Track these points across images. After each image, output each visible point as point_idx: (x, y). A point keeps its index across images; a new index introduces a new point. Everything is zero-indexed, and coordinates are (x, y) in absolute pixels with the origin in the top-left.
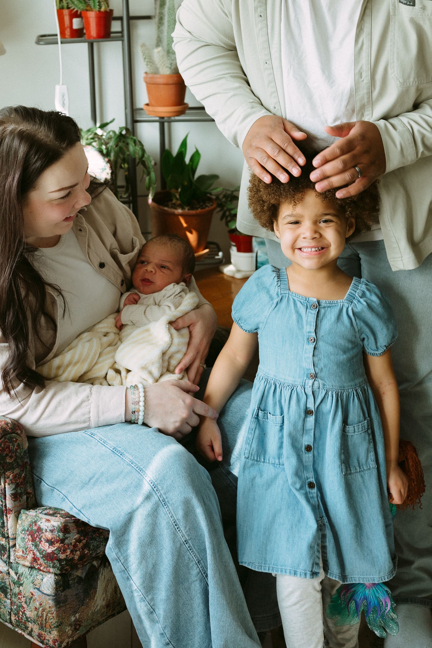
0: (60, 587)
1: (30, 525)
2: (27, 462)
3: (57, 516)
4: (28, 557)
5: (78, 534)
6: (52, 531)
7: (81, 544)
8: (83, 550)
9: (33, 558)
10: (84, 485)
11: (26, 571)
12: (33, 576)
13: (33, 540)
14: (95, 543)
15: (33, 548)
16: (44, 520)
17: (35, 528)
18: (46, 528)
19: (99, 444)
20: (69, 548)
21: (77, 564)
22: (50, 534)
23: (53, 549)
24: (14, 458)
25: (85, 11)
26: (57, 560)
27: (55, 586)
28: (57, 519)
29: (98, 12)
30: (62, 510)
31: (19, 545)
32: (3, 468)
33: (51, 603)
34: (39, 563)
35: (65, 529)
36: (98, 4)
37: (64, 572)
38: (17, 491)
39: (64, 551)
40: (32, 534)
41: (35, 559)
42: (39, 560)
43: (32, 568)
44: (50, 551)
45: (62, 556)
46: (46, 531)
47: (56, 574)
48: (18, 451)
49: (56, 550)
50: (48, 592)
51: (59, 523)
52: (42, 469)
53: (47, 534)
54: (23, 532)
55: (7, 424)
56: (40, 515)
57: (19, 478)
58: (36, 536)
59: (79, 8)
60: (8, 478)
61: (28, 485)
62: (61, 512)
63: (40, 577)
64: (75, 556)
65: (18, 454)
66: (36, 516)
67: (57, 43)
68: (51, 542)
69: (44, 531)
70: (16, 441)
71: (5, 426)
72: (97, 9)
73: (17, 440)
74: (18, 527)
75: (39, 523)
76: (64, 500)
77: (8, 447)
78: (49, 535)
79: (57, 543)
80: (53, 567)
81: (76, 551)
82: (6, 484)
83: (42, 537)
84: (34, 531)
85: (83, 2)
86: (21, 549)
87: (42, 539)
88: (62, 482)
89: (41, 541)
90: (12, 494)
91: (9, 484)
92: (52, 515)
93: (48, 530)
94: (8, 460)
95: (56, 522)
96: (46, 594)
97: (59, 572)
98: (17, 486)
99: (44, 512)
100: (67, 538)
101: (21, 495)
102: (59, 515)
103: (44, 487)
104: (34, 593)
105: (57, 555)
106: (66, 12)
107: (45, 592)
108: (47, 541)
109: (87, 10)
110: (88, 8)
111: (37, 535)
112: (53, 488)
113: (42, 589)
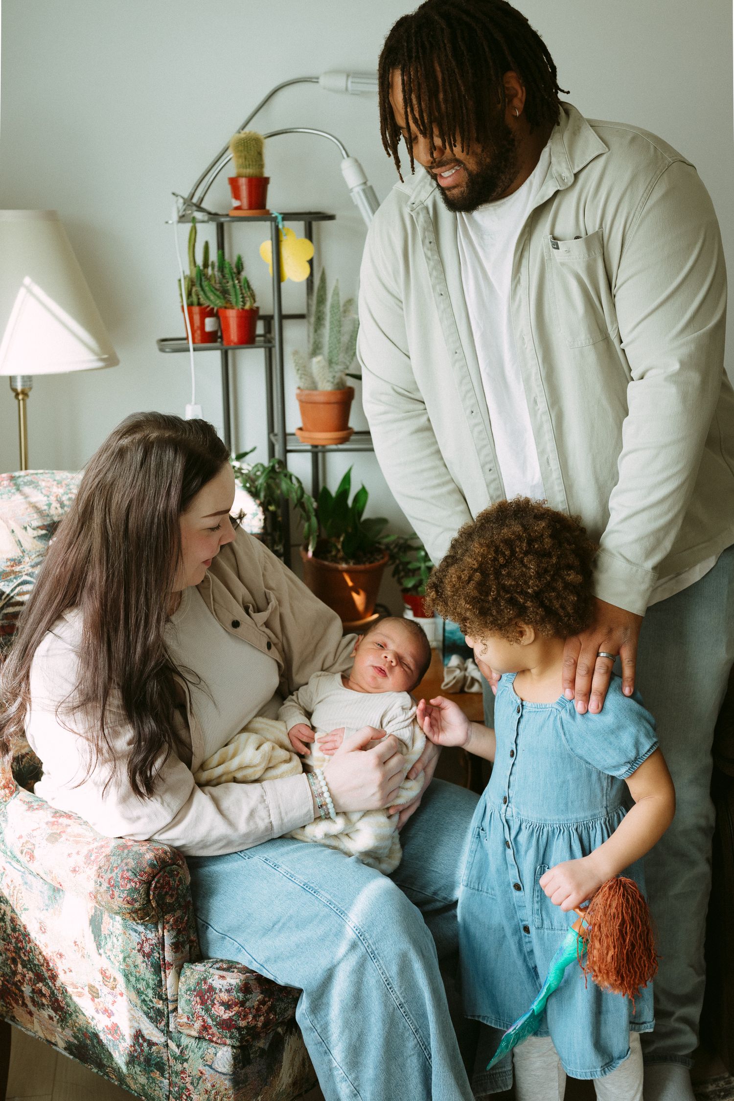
0: (239, 1063)
1: (198, 984)
2: (189, 902)
3: (233, 972)
4: (196, 1024)
5: (262, 993)
6: (228, 991)
7: (266, 1007)
8: (268, 1014)
9: (203, 1026)
10: (267, 931)
11: (193, 1043)
12: (202, 1049)
13: (203, 1002)
14: (283, 1006)
15: (203, 1013)
16: (217, 977)
17: (205, 987)
18: (221, 987)
19: (284, 878)
20: (251, 1013)
21: (260, 1033)
22: (226, 994)
23: (231, 1014)
24: (175, 896)
25: (223, 309)
26: (236, 1028)
27: (232, 1062)
28: (235, 975)
29: (241, 310)
30: (238, 963)
31: (183, 1010)
32: (162, 909)
33: (228, 1084)
34: (211, 1032)
35: (246, 989)
36: (241, 300)
37: (244, 1043)
38: (178, 939)
39: (245, 1017)
40: (201, 995)
41: (205, 1028)
42: (211, 1028)
43: (199, 1038)
44: (226, 1016)
45: (242, 1023)
46: (221, 990)
47: (233, 1047)
48: (180, 887)
49: (235, 1015)
50: (224, 1070)
51: (238, 981)
52: (208, 911)
53: (222, 995)
54: (188, 993)
55: (165, 853)
56: (211, 970)
57: (181, 923)
58: (206, 998)
59: (216, 305)
60: (168, 922)
61: (191, 931)
62: (238, 966)
63: (212, 1051)
64: (259, 1023)
65: (179, 891)
66: (205, 971)
67: (188, 350)
68: (227, 1006)
69: (217, 991)
70: (177, 875)
71: (163, 856)
72: (240, 307)
73: (178, 873)
74: (180, 986)
75: (210, 981)
76: (240, 951)
77: (168, 883)
78: (225, 997)
79: (236, 1006)
80: (231, 1038)
81: (260, 1016)
82: (165, 931)
83: (215, 998)
84: (203, 991)
85: (222, 297)
86: (185, 1015)
87: (216, 1002)
88: (238, 929)
89: (213, 1005)
90: (172, 944)
91: (169, 931)
92: (228, 970)
93: (223, 990)
94: (168, 900)
95: (234, 979)
96: (221, 1073)
97: (238, 1044)
98: (179, 932)
99: (215, 966)
100: (248, 1000)
101: (182, 944)
102: (236, 970)
103: (212, 934)
104: (204, 1072)
105: (236, 1021)
106: (196, 309)
107: (219, 1070)
108: (223, 1004)
109: (226, 308)
110: (228, 305)
111: (208, 996)
112: (224, 936)
113: (215, 1066)
